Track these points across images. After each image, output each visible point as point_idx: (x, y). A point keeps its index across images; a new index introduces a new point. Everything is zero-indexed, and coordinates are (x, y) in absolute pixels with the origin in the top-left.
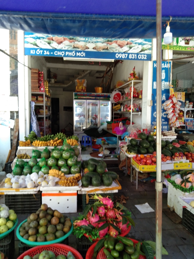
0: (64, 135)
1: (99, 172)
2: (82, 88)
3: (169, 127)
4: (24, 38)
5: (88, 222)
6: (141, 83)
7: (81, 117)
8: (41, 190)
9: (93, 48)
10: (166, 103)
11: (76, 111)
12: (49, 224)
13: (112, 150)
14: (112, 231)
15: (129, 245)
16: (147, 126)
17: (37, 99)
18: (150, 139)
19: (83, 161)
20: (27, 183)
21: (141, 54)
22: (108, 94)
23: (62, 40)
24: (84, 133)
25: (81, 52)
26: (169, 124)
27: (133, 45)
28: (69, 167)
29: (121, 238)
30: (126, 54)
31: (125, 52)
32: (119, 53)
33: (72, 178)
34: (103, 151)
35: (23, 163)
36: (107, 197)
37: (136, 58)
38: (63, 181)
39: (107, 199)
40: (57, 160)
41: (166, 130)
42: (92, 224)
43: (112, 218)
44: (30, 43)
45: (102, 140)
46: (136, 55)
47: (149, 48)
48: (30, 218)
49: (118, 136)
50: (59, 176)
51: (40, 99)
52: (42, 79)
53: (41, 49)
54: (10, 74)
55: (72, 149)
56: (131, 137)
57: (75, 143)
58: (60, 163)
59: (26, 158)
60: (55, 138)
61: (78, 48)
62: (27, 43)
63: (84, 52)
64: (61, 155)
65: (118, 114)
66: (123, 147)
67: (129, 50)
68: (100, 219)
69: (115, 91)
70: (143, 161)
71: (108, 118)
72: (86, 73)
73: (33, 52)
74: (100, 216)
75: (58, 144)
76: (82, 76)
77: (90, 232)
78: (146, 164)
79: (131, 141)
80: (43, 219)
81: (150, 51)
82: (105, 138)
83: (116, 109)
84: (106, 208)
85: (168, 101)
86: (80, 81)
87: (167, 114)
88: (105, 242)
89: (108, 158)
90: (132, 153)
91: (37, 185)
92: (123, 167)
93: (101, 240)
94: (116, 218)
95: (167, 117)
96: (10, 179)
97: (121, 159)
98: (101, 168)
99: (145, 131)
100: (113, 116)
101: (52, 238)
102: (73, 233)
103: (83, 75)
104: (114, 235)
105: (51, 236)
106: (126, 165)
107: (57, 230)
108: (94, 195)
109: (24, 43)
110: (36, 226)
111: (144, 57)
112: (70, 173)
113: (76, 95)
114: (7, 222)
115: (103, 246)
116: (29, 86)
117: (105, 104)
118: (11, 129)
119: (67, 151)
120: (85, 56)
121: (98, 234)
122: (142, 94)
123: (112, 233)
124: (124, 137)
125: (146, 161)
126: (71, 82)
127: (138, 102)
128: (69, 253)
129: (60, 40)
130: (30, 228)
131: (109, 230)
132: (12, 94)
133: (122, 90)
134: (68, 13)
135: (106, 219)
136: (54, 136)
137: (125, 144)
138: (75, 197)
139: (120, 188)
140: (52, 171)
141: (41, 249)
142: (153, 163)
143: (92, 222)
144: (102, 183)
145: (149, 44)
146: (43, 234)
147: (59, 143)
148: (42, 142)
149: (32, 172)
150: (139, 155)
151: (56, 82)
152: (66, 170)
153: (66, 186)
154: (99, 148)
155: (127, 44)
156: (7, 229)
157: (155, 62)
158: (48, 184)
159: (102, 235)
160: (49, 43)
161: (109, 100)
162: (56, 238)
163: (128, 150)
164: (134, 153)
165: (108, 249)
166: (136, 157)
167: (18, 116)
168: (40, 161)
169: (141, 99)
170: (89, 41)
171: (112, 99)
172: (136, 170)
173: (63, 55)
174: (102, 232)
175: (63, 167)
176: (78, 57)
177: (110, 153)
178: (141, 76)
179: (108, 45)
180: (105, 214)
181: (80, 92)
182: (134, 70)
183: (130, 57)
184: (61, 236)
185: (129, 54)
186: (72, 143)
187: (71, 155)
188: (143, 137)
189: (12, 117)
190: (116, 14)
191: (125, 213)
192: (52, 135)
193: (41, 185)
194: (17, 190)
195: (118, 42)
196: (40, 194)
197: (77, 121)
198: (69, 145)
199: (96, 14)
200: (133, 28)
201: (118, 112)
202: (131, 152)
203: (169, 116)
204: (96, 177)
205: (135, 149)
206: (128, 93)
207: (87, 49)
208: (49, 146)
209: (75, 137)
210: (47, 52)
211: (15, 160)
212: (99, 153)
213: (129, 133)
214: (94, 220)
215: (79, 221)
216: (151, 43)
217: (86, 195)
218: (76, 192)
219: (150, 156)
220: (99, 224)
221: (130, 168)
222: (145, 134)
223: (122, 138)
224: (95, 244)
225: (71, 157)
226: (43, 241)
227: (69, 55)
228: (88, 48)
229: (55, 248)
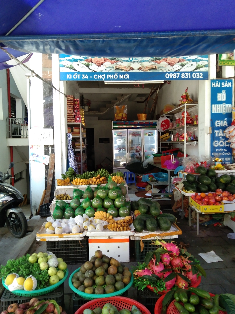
0: (106, 171)
1: (153, 214)
2: (123, 115)
3: (232, 158)
4: (59, 60)
5: (151, 271)
6: (196, 106)
7: (121, 150)
8: (87, 235)
9: (139, 69)
10: (229, 129)
11: (116, 142)
12: (106, 274)
13: (162, 188)
14: (180, 282)
15: (205, 298)
16: (207, 158)
17: (72, 131)
18: (211, 173)
19: (132, 202)
20: (71, 227)
21: (196, 72)
22: (154, 121)
23: (102, 62)
24: (126, 168)
25: (124, 74)
26: (232, 155)
27: (185, 62)
28: (118, 209)
29: (195, 290)
30: (177, 74)
31: (177, 71)
32: (169, 73)
33: (122, 222)
34: (151, 190)
35: (64, 205)
36: (172, 242)
37: (190, 77)
38: (112, 225)
39: (172, 245)
40: (103, 200)
41: (229, 163)
42: (157, 274)
43: (179, 267)
44: (66, 66)
45: (149, 176)
46: (190, 74)
47: (206, 65)
48: (84, 267)
49: (169, 171)
50: (107, 220)
51: (75, 130)
52: (78, 107)
53: (79, 73)
54: (44, 103)
55: (118, 188)
56: (187, 172)
57: (120, 181)
58: (107, 203)
59: (66, 199)
60: (97, 175)
61: (121, 69)
62: (63, 67)
63: (128, 73)
64: (108, 194)
65: (166, 145)
66: (177, 184)
67: (181, 69)
68: (165, 268)
69: (163, 117)
70: (205, 201)
71: (154, 149)
72: (126, 97)
73: (70, 76)
74: (164, 265)
75: (101, 182)
76: (120, 102)
77: (154, 283)
78: (208, 204)
79: (187, 176)
80: (99, 268)
81: (207, 68)
82: (153, 174)
83: (164, 139)
84: (171, 255)
85: (231, 127)
86: (119, 108)
87: (230, 143)
88: (176, 295)
89: (158, 198)
90: (190, 190)
91: (82, 230)
92: (178, 208)
93: (169, 293)
94: (184, 267)
95: (229, 147)
96: (51, 223)
97: (176, 199)
98: (156, 209)
99: (204, 165)
100: (161, 147)
101: (111, 290)
102: (133, 285)
103: (121, 100)
104: (184, 287)
105: (110, 287)
106: (181, 206)
107: (116, 281)
108: (155, 240)
109: (59, 67)
110: (92, 276)
111: (200, 75)
112: (118, 216)
113: (115, 124)
114: (57, 271)
115: (173, 298)
116: (65, 115)
117: (150, 134)
118: (46, 166)
119: (113, 189)
120: (129, 78)
121: (164, 286)
122: (197, 120)
123: (180, 285)
124: (178, 172)
125: (209, 199)
126: (108, 109)
127: (193, 129)
128: (134, 307)
129: (100, 61)
130: (85, 278)
131: (176, 281)
132: (46, 125)
133: (171, 116)
134: (123, 32)
135: (172, 269)
136: (95, 173)
137: (180, 180)
138: (127, 244)
139: (180, 232)
140: (98, 214)
141: (100, 303)
142: (218, 203)
143: (156, 271)
144: (158, 227)
145: (205, 60)
146: (102, 285)
147: (103, 180)
148: (83, 180)
149: (75, 215)
150: (199, 194)
151: (90, 110)
152: (114, 212)
153: (117, 231)
154: (145, 186)
155: (179, 62)
156: (59, 280)
157: (213, 81)
158: (95, 228)
159: (169, 286)
160: (88, 66)
161: (155, 128)
162: (116, 290)
163: (184, 187)
164: (193, 191)
165: (180, 302)
166: (196, 196)
167: (53, 151)
168: (83, 202)
169: (197, 125)
170: (134, 60)
171: (159, 127)
172: (196, 212)
173: (103, 78)
174: (169, 283)
175: (110, 209)
176: (122, 79)
177: (159, 192)
178: (194, 99)
179: (156, 63)
180: (171, 262)
181: (120, 120)
182: (187, 92)
183: (183, 76)
184: (122, 288)
185: (181, 73)
186: (118, 180)
187: (119, 195)
188: (202, 171)
189: (46, 153)
190: (178, 30)
191: (194, 261)
192: (93, 172)
193: (88, 229)
194: (61, 235)
195: (167, 60)
196: (86, 240)
197: (116, 155)
198: (114, 183)
199: (155, 31)
200: (195, 45)
201: (168, 142)
202: (188, 191)
203: (232, 145)
204: (151, 220)
205: (193, 185)
206: (179, 119)
207: (131, 70)
208: (91, 184)
209: (120, 174)
210: (85, 76)
211: (54, 202)
212: (147, 192)
213: (184, 167)
214: (158, 269)
215: (140, 271)
216: (207, 59)
217: (140, 241)
218: (128, 238)
219: (213, 194)
220: (164, 273)
221: (188, 209)
222: (204, 168)
223: (175, 173)
224: (163, 297)
225: (118, 197)
226: (101, 294)
227: (111, 78)
228: (133, 69)
229: (116, 302)
